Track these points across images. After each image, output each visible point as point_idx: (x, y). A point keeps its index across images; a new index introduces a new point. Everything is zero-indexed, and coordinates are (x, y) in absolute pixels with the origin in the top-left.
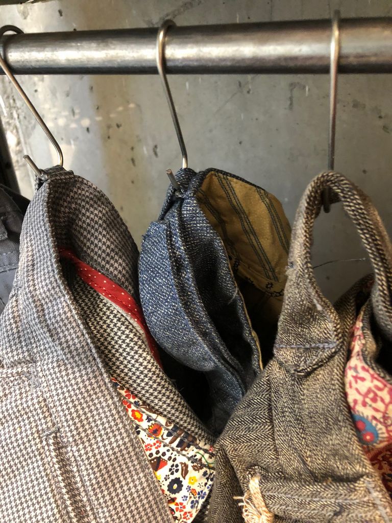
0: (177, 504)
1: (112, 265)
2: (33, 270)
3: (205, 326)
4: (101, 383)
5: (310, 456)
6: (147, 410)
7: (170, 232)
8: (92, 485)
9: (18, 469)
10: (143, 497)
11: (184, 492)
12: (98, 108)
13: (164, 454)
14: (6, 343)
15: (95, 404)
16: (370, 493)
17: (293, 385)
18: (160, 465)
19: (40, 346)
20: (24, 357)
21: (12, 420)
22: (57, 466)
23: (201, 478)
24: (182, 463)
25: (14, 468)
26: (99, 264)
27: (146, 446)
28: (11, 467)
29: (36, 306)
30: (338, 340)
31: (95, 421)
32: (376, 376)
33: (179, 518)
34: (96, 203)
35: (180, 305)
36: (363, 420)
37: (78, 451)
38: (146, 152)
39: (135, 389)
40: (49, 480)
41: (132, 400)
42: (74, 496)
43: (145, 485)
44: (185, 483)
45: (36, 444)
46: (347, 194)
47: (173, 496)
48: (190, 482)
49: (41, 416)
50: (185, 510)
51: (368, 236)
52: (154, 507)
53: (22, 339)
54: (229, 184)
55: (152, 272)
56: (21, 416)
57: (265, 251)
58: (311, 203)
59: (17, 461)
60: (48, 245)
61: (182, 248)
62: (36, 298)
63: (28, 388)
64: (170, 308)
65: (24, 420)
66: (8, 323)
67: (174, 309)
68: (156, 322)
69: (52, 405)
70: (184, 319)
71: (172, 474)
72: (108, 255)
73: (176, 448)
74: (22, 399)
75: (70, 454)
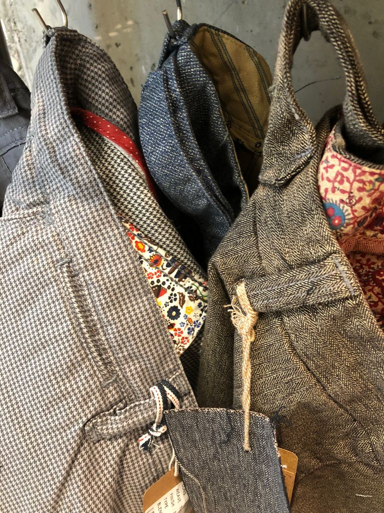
0: (175, 330)
1: (115, 113)
2: (44, 118)
3: (198, 164)
4: (108, 214)
5: (288, 252)
6: (149, 242)
7: (167, 77)
8: (102, 305)
9: (37, 296)
10: (146, 317)
11: (181, 319)
12: (97, 27)
13: (164, 283)
14: (21, 189)
15: (102, 234)
16: (337, 267)
17: (274, 196)
18: (161, 293)
19: (52, 186)
20: (38, 199)
21: (30, 253)
22: (70, 290)
23: (196, 309)
24: (179, 293)
25: (33, 295)
26: (103, 112)
27: (148, 275)
28: (30, 294)
29: (48, 148)
30: (312, 146)
31: (103, 250)
32: (343, 159)
33: (177, 342)
34: (99, 60)
35: (176, 141)
36: (333, 206)
37: (89, 275)
38: (144, 71)
39: (138, 223)
40: (64, 302)
41: (135, 232)
42: (87, 317)
43: (148, 307)
44: (183, 311)
45: (51, 272)
46: (322, 7)
47: (172, 321)
48: (186, 312)
49: (55, 248)
50: (183, 335)
51: (339, 43)
52: (156, 327)
53: (36, 183)
54: (221, 41)
55: (151, 115)
56: (38, 249)
57: (255, 108)
58: (290, 18)
59: (35, 288)
60: (57, 91)
61: (178, 90)
62: (48, 142)
63: (42, 226)
64: (168, 145)
65: (40, 253)
66: (23, 171)
67: (171, 146)
68: (155, 162)
69: (65, 237)
70: (180, 155)
71: (171, 302)
72: (111, 104)
73: (175, 279)
74: (37, 235)
75: (82, 279)
